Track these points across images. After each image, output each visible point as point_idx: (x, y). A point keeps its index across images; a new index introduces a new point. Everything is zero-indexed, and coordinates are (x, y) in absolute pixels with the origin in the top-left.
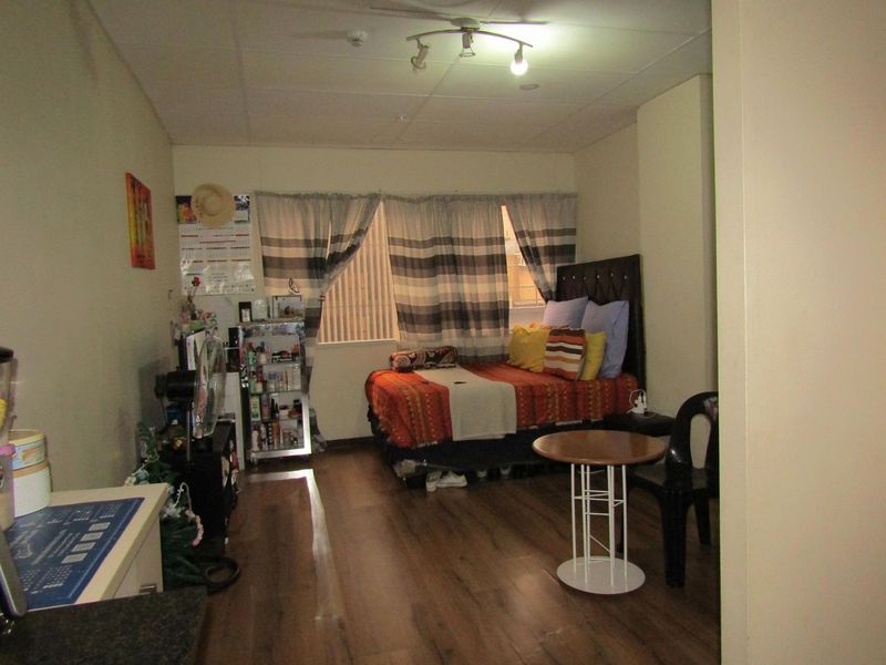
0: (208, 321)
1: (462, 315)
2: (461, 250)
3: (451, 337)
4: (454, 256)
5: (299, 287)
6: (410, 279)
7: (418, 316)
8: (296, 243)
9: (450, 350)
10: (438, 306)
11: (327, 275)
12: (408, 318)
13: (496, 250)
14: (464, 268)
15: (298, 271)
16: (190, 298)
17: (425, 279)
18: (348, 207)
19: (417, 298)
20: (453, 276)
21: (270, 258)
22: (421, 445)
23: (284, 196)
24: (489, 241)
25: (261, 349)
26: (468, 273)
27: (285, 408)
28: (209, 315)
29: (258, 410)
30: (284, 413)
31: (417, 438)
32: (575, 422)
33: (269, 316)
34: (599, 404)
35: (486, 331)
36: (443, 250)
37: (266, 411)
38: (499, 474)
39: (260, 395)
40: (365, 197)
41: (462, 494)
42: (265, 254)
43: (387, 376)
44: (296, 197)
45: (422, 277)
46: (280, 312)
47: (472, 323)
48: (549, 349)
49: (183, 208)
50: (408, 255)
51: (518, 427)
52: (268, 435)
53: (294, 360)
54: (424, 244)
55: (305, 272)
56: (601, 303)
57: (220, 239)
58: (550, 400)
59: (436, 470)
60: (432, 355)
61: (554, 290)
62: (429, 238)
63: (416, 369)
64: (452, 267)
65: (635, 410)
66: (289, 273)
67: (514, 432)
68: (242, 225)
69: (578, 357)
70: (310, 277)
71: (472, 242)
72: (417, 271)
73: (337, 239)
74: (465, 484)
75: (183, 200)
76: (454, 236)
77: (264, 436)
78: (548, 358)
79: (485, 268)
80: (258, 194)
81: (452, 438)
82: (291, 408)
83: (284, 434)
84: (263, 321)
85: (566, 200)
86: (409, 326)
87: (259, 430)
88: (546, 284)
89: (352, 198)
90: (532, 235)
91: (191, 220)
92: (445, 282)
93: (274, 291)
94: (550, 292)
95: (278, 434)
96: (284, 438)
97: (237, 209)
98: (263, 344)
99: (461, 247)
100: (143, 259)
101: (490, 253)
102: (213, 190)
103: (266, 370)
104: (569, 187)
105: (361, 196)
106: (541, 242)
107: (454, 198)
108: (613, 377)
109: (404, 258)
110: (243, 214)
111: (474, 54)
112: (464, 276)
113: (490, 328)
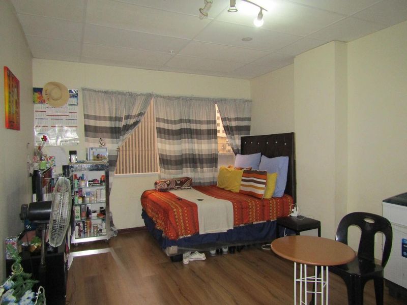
0: (49, 161)
1: (194, 161)
2: (194, 126)
3: (187, 173)
4: (190, 129)
5: (105, 143)
6: (167, 141)
7: (171, 161)
8: (104, 118)
9: (187, 179)
10: (182, 155)
11: (121, 137)
12: (165, 161)
13: (211, 127)
14: (195, 136)
15: (105, 134)
16: (40, 148)
17: (175, 141)
18: (135, 99)
19: (170, 151)
20: (190, 140)
21: (89, 126)
22: (181, 237)
23: (98, 91)
24: (208, 122)
25: (82, 178)
26: (197, 138)
27: (95, 212)
28: (51, 157)
29: (79, 214)
30: (94, 215)
31: (180, 233)
32: (263, 222)
33: (87, 159)
34: (275, 212)
35: (205, 169)
36: (185, 126)
37: (84, 214)
38: (222, 252)
39: (80, 205)
40: (145, 95)
41: (203, 264)
42: (87, 124)
43: (154, 194)
44: (106, 92)
45: (173, 140)
46: (94, 156)
47: (198, 164)
48: (243, 180)
49: (37, 95)
50: (166, 128)
51: (234, 225)
52: (84, 228)
53: (101, 185)
54: (175, 122)
55: (109, 134)
56: (270, 157)
57: (59, 114)
58: (250, 210)
59: (188, 251)
60: (179, 182)
61: (240, 148)
62: (178, 119)
63: (170, 190)
64: (189, 135)
65: (292, 215)
66: (100, 134)
67: (233, 228)
68: (73, 107)
69: (263, 186)
70: (112, 137)
71: (200, 122)
72: (171, 137)
73: (127, 117)
74: (205, 258)
75: (38, 90)
76: (191, 118)
77: (82, 229)
78: (243, 185)
79: (206, 136)
80: (83, 89)
81: (198, 233)
82: (98, 212)
83: (94, 227)
84: (83, 162)
85: (247, 103)
86: (166, 166)
87: (78, 225)
88: (236, 146)
89: (137, 95)
90: (230, 120)
91: (43, 102)
92: (185, 143)
93: (92, 145)
94: (238, 149)
95: (90, 227)
96: (94, 229)
97: (71, 97)
98: (83, 175)
99: (194, 125)
100: (13, 124)
101: (209, 129)
102: (57, 85)
103: (85, 191)
104: (248, 97)
105: (142, 95)
106: (234, 124)
107: (192, 99)
108: (281, 197)
109: (164, 129)
110: (74, 100)
111: (237, 10)
112: (195, 140)
113: (207, 167)
